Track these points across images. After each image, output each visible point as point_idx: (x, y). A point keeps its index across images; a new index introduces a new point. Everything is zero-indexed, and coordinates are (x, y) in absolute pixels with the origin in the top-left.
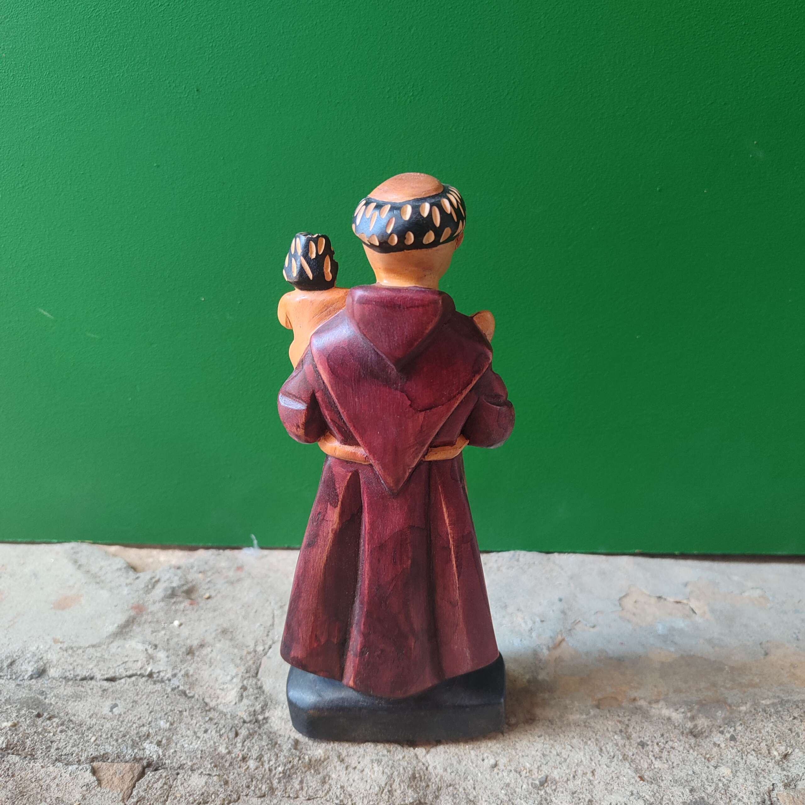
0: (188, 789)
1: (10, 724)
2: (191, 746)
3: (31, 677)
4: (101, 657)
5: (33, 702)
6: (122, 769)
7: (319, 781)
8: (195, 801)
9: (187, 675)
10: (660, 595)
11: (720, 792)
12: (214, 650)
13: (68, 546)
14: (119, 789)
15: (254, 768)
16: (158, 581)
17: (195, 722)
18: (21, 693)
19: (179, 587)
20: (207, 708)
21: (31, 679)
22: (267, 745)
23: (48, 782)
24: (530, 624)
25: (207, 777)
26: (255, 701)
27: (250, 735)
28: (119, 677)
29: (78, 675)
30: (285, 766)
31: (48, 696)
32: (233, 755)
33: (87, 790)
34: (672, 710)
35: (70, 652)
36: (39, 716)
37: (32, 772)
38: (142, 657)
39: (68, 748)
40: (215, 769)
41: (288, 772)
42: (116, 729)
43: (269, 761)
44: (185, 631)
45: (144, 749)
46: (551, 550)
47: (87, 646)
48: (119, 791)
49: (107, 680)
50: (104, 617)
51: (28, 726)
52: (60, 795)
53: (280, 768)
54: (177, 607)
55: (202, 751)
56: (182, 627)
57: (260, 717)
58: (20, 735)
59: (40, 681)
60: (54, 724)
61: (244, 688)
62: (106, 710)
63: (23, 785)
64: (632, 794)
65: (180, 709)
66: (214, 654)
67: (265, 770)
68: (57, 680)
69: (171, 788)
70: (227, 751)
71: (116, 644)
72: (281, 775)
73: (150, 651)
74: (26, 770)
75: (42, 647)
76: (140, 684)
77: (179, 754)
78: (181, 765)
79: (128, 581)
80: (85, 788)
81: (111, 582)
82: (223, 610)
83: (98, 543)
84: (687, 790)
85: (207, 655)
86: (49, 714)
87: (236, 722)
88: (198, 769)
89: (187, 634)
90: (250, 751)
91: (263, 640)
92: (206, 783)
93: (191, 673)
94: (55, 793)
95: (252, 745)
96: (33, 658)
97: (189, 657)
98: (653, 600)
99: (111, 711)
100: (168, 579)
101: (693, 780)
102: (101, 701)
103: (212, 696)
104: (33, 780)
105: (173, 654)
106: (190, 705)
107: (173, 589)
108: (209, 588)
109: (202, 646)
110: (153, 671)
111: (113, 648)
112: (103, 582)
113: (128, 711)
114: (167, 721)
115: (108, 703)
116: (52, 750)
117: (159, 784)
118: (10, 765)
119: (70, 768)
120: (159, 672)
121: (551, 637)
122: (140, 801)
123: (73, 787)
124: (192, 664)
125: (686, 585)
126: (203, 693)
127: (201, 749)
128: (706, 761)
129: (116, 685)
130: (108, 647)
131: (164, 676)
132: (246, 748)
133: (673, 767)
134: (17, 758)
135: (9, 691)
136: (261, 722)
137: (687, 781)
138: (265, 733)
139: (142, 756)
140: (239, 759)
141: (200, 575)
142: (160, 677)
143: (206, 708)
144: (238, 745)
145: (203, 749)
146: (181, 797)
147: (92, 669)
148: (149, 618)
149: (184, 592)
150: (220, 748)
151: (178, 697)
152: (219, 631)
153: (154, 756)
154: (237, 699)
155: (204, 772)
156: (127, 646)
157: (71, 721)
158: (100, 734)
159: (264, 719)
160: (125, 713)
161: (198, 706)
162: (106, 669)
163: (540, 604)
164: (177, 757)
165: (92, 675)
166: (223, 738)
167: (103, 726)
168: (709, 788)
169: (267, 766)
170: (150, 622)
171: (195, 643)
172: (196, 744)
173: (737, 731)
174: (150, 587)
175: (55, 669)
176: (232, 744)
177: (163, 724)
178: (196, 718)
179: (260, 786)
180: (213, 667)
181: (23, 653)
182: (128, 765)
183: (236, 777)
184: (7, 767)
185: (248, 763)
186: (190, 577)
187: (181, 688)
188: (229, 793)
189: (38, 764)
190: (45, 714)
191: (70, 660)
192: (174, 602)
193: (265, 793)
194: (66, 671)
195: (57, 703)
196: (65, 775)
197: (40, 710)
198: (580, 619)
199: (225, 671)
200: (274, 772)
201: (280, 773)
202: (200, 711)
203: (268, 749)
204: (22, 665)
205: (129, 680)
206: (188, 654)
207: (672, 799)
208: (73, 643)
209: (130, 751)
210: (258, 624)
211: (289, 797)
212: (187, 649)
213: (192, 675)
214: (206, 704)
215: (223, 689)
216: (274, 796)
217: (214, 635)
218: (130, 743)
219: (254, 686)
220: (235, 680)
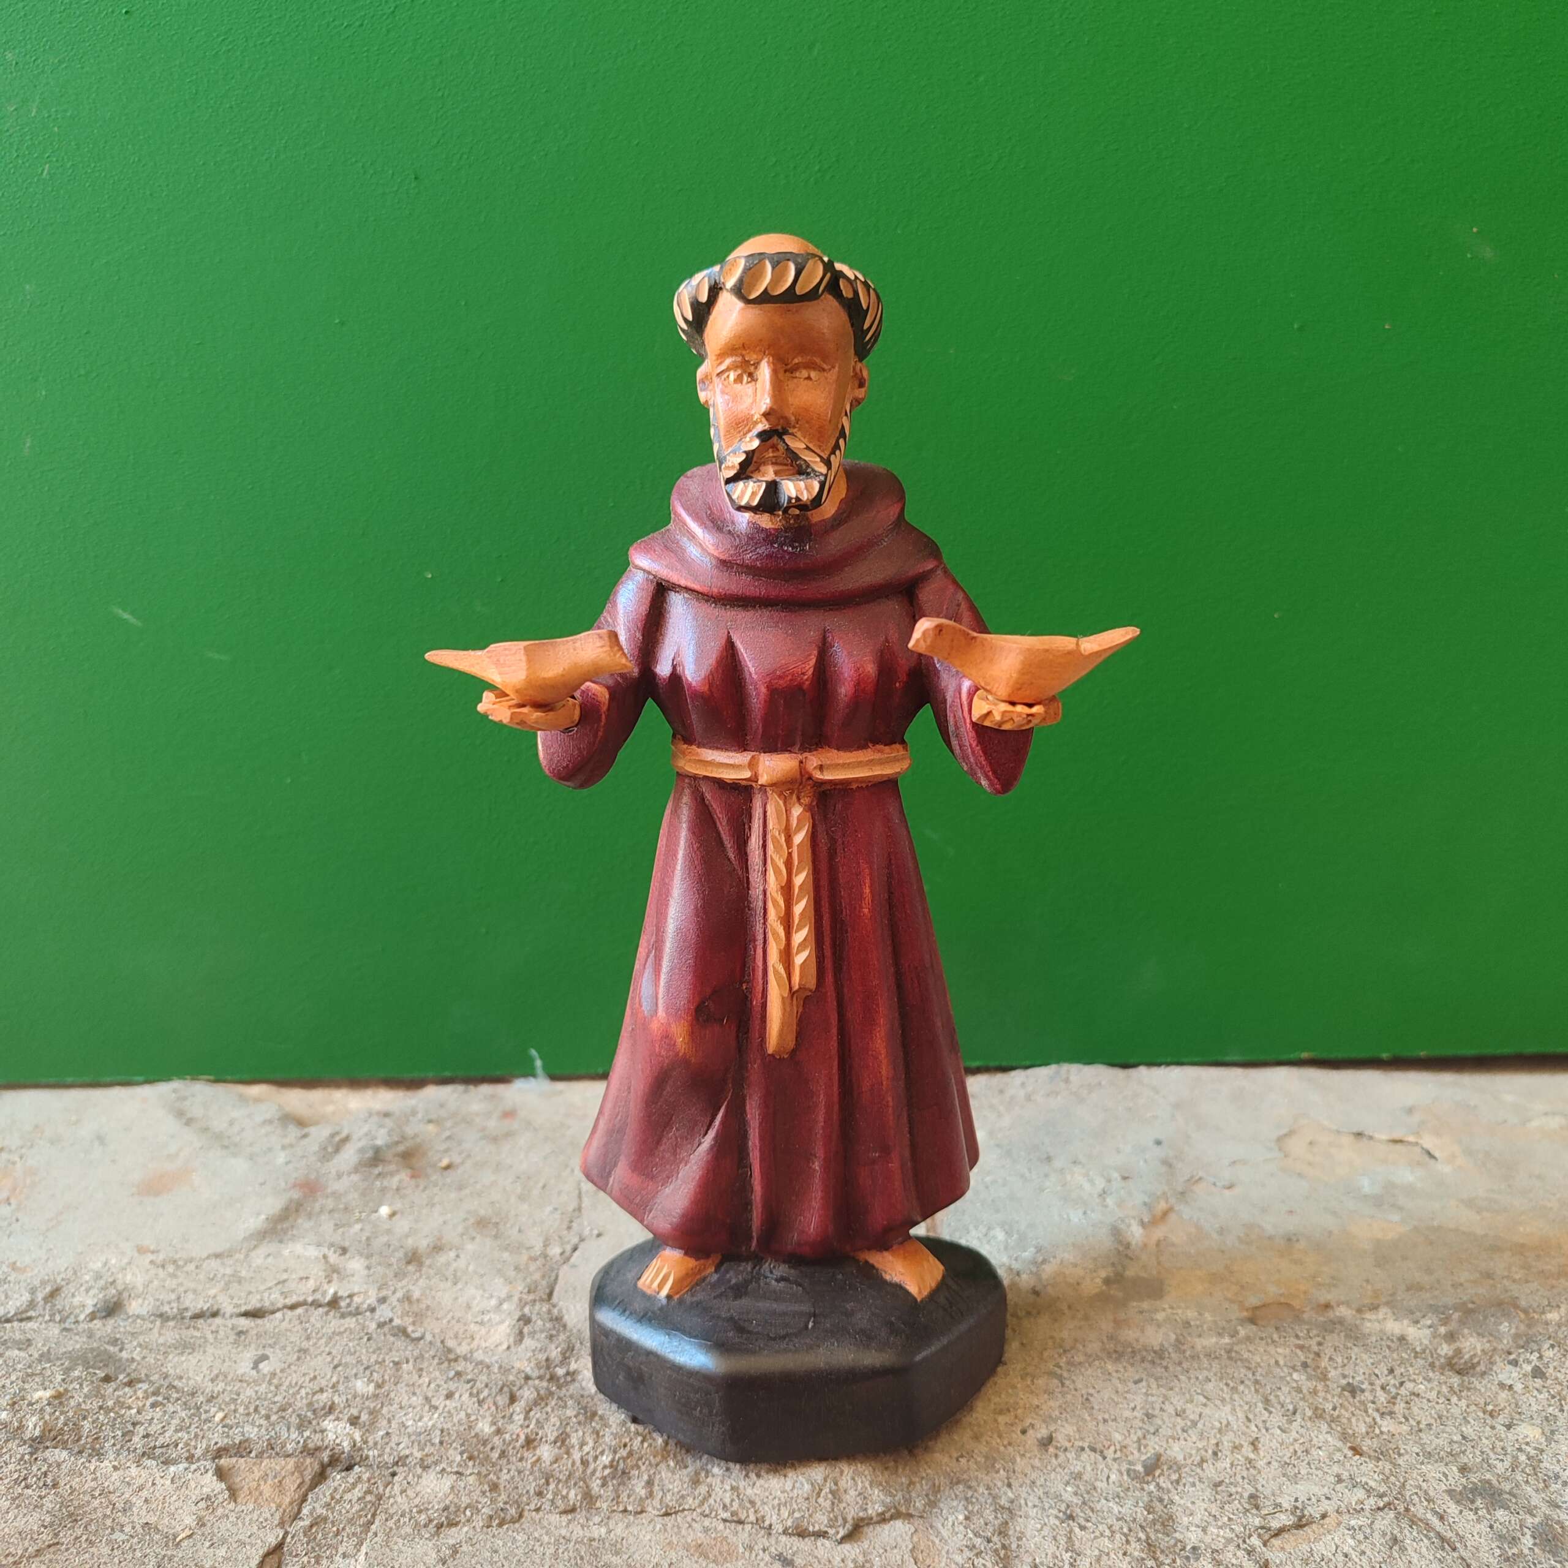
0: (416, 1501)
1: (48, 1394)
2: (420, 1424)
3: (92, 1317)
4: (233, 1276)
5: (95, 1357)
6: (278, 1468)
7: (687, 1480)
8: (431, 1521)
9: (408, 1298)
10: (1360, 1130)
11: (1523, 1471)
12: (462, 1256)
13: (165, 1089)
14: (273, 1505)
15: (551, 1459)
16: (347, 1139)
17: (427, 1380)
18: (71, 1342)
19: (388, 1146)
20: (452, 1356)
21: (92, 1320)
22: (576, 1416)
23: (127, 1495)
24: (1100, 1184)
25: (455, 1477)
26: (547, 1341)
27: (540, 1400)
28: (271, 1308)
29: (186, 1309)
30: (615, 1452)
31: (126, 1346)
32: (507, 1437)
33: (207, 1508)
34: (1406, 1322)
35: (171, 1269)
36: (107, 1379)
37: (95, 1479)
38: (317, 1272)
39: (167, 1435)
40: (471, 1463)
41: (621, 1465)
42: (265, 1399)
43: (582, 1444)
44: (402, 1225)
45: (322, 1431)
46: (1132, 1061)
47: (205, 1255)
48: (274, 1509)
49: (246, 1314)
50: (239, 1205)
51: (86, 1396)
52: (152, 1519)
53: (604, 1458)
54: (385, 1183)
55: (442, 1431)
56: (394, 1218)
57: (560, 1372)
58: (71, 1414)
59: (111, 1322)
60: (140, 1394)
61: (525, 1320)
62: (244, 1367)
63: (76, 1503)
64: (1340, 1480)
65: (396, 1359)
66: (461, 1263)
67: (573, 1464)
68: (143, 1320)
69: (380, 1499)
70: (494, 1428)
71: (263, 1250)
72: (607, 1471)
73: (333, 1258)
74: (81, 1474)
75: (113, 1261)
76: (312, 1320)
77: (395, 1439)
78: (400, 1458)
79: (287, 1141)
80: (202, 1504)
81: (251, 1145)
82: (478, 1186)
83: (225, 1081)
84: (1455, 1469)
85: (448, 1264)
86: (129, 1375)
87: (511, 1378)
88: (436, 1463)
89: (406, 1229)
90: (542, 1427)
91: (560, 1237)
92: (452, 1488)
93: (416, 1294)
94: (140, 1514)
95: (544, 1416)
96: (95, 1281)
97: (411, 1268)
98: (1347, 1140)
99: (255, 1366)
100: (366, 1135)
101: (1464, 1452)
102: (234, 1351)
103: (461, 1335)
104: (97, 1494)
105: (380, 1264)
106: (416, 1353)
107: (377, 1151)
108: (447, 1151)
109: (437, 1248)
110: (340, 1294)
111: (258, 1257)
112: (236, 1145)
113: (289, 1366)
114: (370, 1381)
115: (250, 1355)
116: (136, 1439)
117: (357, 1492)
118: (50, 1465)
119: (172, 1469)
120: (351, 1296)
121: (1145, 1204)
122: (317, 1523)
123: (179, 1503)
124: (417, 1280)
125: (1410, 1111)
126: (442, 1332)
127: (440, 1426)
128: (1487, 1416)
129: (266, 1323)
130: (247, 1256)
131: (362, 1303)
132: (534, 1421)
133: (1420, 1431)
134: (65, 1454)
135: (46, 1340)
136: (562, 1381)
137: (1451, 1454)
138: (571, 1397)
139: (319, 1443)
140: (518, 1445)
141: (431, 1127)
142: (354, 1305)
143: (448, 1357)
144: (516, 1417)
145: (445, 1427)
146: (403, 1515)
147: (215, 1297)
148: (330, 1203)
149: (397, 1155)
150: (480, 1425)
151: (392, 1339)
152: (472, 1220)
153: (345, 1444)
154: (512, 1340)
155: (449, 1470)
156: (286, 1252)
157: (174, 1387)
158: (233, 1407)
159: (568, 1373)
160: (282, 1371)
161: (432, 1353)
162: (243, 1295)
163: (1118, 1151)
164: (393, 1444)
165: (215, 1308)
166: (486, 1407)
167: (238, 1395)
168: (1499, 1465)
169: (577, 1455)
170: (331, 1212)
171: (423, 1244)
172: (430, 1419)
173: (1546, 1360)
174: (330, 1150)
175: (140, 1301)
176: (504, 1417)
177: (361, 1386)
178: (429, 1373)
179: (564, 1492)
180: (460, 1286)
181: (75, 1273)
182: (291, 1462)
183: (513, 1478)
184: (44, 1469)
185: (538, 1452)
186: (409, 1131)
187: (397, 1322)
188: (501, 1505)
189: (106, 1463)
190: (121, 1377)
191: (171, 1283)
192: (379, 1174)
193: (574, 1505)
194: (162, 1304)
195: (144, 1358)
196: (162, 1481)
197: (110, 1370)
198: (1201, 1174)
199: (484, 1291)
200: (592, 1466)
201: (605, 1467)
202: (436, 1361)
203: (579, 1423)
204: (73, 1296)
205: (289, 1314)
206: (409, 1263)
207: (1424, 1485)
208: (177, 1252)
209: (294, 1435)
210: (549, 1209)
211: (625, 1511)
212: (406, 1254)
213: (418, 1300)
214: (450, 1351)
215: (482, 1323)
216: (594, 1511)
217: (460, 1229)
218: (294, 1420)
219: (546, 1316)
220: (505, 1306)
